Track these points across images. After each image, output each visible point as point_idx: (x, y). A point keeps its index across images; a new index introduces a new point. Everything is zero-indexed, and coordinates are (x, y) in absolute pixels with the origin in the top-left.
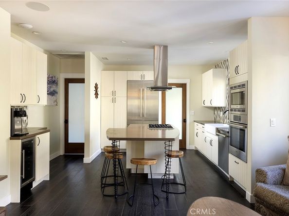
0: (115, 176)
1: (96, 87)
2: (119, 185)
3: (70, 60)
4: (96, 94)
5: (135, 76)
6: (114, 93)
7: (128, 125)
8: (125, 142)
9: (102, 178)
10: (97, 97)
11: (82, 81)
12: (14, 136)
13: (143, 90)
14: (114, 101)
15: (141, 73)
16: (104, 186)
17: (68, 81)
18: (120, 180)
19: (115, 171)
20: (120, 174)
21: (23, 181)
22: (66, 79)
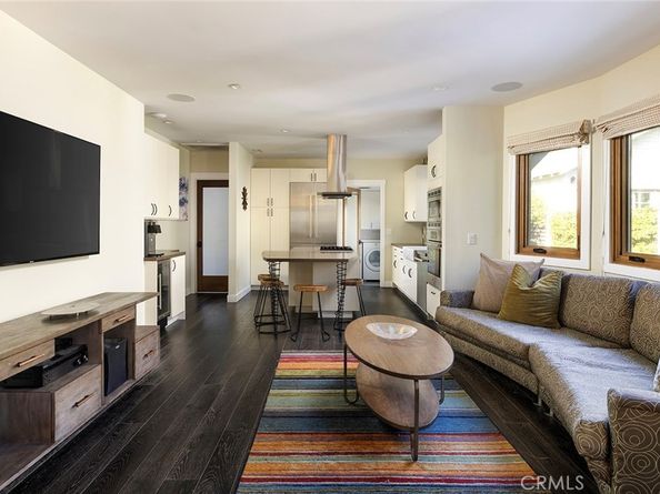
0: (273, 315)
1: (244, 194)
2: (280, 323)
3: (205, 154)
4: (245, 203)
5: (302, 175)
6: (270, 202)
7: (291, 247)
8: (287, 263)
9: (257, 317)
10: (245, 208)
11: (225, 184)
12: (149, 256)
13: (313, 197)
14: (270, 213)
15: (310, 171)
16: (258, 325)
17: (202, 184)
18: (279, 319)
19: (273, 309)
20: (280, 313)
21: (160, 312)
22: (198, 182)
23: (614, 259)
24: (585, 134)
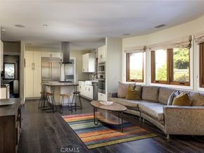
6: (33, 64)
13: (51, 63)
15: (50, 53)
23: (152, 82)
24: (145, 49)
